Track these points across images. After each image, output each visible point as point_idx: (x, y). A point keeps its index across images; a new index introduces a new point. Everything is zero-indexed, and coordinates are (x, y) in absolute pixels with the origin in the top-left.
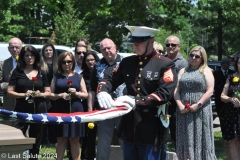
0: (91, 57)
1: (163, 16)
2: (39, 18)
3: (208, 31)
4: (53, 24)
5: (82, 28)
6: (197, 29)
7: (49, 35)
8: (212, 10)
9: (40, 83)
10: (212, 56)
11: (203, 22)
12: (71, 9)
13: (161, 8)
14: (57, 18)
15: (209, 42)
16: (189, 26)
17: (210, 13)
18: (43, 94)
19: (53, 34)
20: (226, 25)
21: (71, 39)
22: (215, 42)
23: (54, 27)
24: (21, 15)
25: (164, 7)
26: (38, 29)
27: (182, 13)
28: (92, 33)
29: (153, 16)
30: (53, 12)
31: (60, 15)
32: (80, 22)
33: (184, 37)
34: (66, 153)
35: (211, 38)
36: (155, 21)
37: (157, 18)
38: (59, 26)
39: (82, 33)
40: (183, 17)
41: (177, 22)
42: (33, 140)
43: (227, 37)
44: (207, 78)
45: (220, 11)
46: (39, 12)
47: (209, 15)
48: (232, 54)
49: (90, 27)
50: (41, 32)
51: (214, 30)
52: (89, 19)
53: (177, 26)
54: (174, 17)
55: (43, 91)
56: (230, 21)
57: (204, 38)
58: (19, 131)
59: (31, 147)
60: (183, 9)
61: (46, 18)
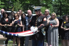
0: (24, 15)
1: (44, 4)
2: (9, 3)
3: (57, 8)
4: (13, 5)
5: (21, 7)
6: (54, 8)
7: (12, 8)
8: (59, 2)
9: (9, 22)
10: (58, 16)
11: (56, 6)
12: (18, 1)
13: (44, 1)
14: (14, 4)
15: (58, 11)
16: (52, 7)
17: (58, 3)
18: (9, 25)
19: (13, 8)
20: (62, 7)
21: (18, 10)
22: (59, 12)
23: (13, 6)
24: (4, 2)
25: (45, 1)
26: (9, 7)
27: (50, 3)
28: (24, 8)
29: (42, 4)
30: (13, 2)
31: (15, 3)
32: (21, 5)
33: (51, 10)
34: (16, 42)
35: (58, 10)
36: (42, 5)
37: (43, 4)
38: (15, 6)
39: (21, 8)
40: (50, 4)
41: (49, 5)
42: (6, 39)
43: (63, 10)
44: (57, 22)
45: (61, 3)
46: (9, 2)
47: (58, 4)
48: (64, 15)
49: (24, 6)
50: (10, 7)
51: (59, 8)
52: (23, 4)
53: (49, 7)
54: (48, 4)
55: (10, 24)
56: (64, 6)
57: (56, 10)
58: (2, 36)
59: (6, 40)
60: (50, 2)
61: (11, 3)
